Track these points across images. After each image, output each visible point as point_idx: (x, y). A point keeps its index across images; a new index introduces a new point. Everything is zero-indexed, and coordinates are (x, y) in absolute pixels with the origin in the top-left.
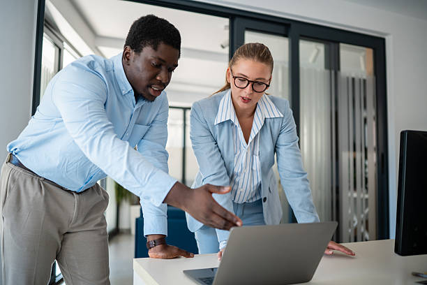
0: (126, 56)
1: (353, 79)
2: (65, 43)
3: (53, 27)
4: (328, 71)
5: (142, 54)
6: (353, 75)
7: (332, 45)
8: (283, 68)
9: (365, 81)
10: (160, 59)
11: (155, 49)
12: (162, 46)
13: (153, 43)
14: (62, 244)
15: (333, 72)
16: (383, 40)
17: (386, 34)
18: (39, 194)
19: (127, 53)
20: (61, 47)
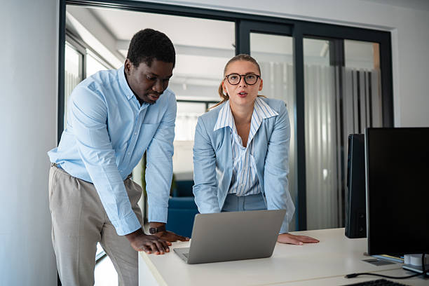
0: (127, 67)
1: (358, 72)
2: (87, 50)
3: (75, 36)
4: (333, 67)
5: (139, 68)
6: (358, 69)
7: (337, 41)
8: (288, 66)
9: (370, 74)
10: (153, 74)
11: (149, 65)
12: (155, 63)
13: (147, 60)
14: (101, 233)
15: (337, 68)
16: (389, 34)
17: (392, 28)
18: (76, 189)
19: (128, 65)
20: (84, 53)
